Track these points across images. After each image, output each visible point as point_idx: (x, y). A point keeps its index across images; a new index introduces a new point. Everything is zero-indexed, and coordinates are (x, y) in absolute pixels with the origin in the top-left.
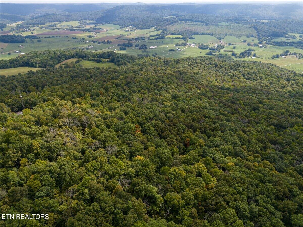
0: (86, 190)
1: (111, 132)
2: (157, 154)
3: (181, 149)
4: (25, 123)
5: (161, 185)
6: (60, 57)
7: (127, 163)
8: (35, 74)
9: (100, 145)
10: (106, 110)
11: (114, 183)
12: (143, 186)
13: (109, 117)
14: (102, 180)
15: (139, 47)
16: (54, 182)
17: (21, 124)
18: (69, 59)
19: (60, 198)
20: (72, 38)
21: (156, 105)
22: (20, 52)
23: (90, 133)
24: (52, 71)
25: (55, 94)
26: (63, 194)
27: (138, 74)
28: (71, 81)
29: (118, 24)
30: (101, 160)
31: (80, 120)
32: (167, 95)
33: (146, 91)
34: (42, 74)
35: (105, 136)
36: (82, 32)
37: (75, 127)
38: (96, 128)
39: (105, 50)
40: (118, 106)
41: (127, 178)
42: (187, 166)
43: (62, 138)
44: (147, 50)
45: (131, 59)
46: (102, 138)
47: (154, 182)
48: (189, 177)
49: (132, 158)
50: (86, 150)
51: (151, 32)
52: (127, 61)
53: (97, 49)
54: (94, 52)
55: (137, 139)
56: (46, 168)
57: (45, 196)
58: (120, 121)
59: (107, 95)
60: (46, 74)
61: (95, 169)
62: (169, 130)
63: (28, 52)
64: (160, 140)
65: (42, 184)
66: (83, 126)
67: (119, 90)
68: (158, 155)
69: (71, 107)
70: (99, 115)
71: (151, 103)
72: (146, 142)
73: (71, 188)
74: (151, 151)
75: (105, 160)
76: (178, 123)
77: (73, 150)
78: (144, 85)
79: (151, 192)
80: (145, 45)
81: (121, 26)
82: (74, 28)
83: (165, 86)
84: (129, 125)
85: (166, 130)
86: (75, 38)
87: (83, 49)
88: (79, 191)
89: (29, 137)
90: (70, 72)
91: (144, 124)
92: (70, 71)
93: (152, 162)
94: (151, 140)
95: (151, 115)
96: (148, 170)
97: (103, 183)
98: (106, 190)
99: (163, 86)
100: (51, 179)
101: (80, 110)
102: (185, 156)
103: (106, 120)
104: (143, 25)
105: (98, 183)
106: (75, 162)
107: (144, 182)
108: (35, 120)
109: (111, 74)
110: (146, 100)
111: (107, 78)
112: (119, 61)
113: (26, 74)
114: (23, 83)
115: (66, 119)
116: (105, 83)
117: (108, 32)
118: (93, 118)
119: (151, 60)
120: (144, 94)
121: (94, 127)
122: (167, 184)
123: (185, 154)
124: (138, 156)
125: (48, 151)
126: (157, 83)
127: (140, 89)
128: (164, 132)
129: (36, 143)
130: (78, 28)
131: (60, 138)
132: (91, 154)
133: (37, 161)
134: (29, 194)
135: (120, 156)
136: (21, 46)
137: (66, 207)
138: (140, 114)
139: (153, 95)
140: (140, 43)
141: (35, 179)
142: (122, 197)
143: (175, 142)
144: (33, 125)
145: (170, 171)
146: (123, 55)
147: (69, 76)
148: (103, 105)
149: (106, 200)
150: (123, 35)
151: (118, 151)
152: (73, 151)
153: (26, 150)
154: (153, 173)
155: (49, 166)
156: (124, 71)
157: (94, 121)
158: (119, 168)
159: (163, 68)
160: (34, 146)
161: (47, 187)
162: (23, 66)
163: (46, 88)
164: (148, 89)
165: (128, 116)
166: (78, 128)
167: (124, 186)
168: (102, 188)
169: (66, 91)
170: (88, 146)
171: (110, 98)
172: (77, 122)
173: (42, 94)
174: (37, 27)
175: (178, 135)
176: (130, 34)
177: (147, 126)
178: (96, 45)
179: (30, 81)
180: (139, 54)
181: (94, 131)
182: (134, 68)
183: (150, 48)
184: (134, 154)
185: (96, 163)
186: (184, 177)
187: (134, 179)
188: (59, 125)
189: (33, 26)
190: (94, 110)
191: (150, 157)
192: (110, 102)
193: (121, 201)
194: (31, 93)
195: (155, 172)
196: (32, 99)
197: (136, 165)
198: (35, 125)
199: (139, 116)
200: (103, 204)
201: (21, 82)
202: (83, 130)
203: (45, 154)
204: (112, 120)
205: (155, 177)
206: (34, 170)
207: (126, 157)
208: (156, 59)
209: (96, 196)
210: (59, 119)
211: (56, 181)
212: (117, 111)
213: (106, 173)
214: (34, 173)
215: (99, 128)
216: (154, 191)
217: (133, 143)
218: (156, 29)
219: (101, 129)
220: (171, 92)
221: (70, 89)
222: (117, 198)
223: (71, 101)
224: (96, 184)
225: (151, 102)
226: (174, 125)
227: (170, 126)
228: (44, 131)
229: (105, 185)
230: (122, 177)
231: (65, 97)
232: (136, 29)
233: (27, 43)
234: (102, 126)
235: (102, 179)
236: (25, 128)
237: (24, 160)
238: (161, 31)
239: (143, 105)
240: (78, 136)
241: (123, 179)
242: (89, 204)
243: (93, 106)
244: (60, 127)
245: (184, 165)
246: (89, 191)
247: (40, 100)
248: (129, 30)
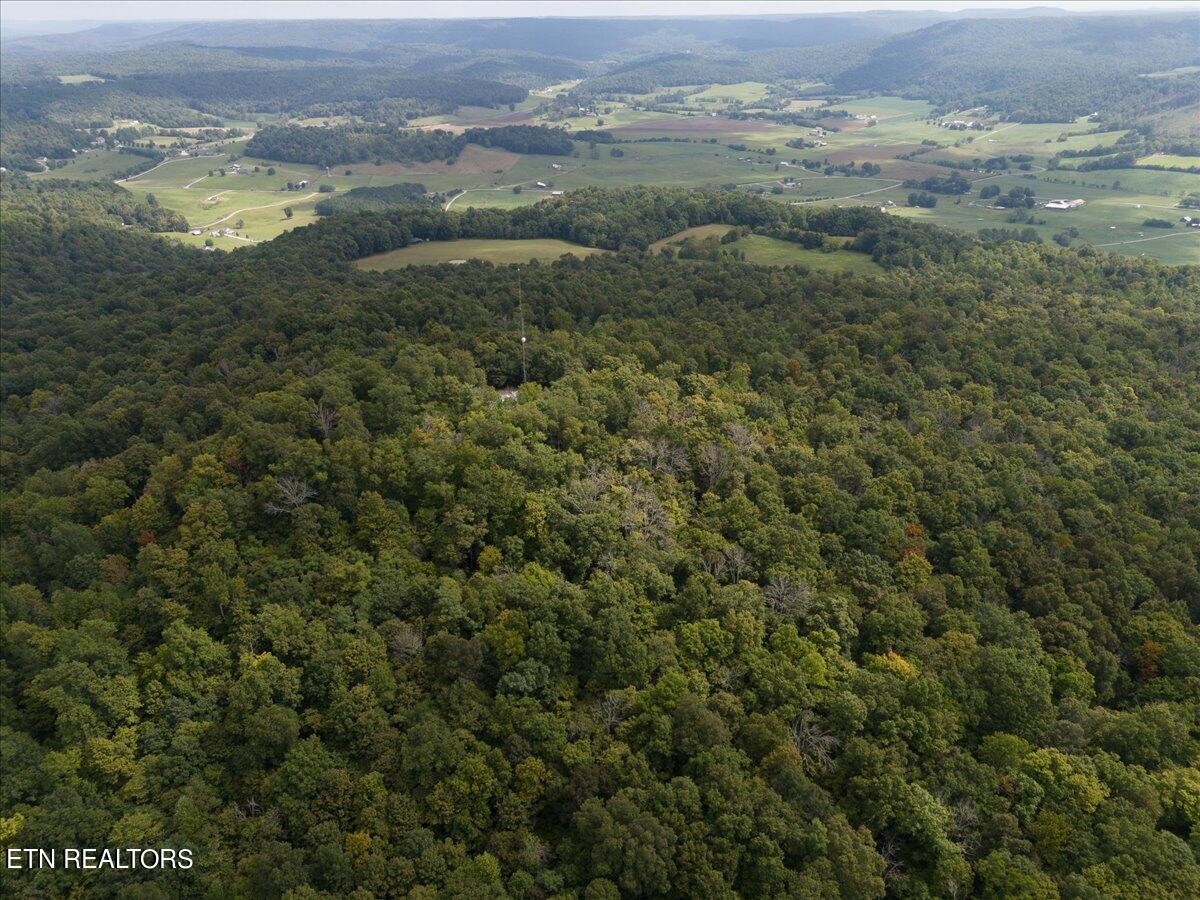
0: (665, 722)
1: (800, 528)
2: (983, 670)
3: (1105, 679)
4: (519, 430)
5: (972, 806)
6: (670, 215)
7: (841, 670)
8: (579, 268)
9: (748, 568)
10: (800, 438)
11: (774, 730)
12: (890, 781)
13: (803, 466)
14: (728, 703)
15: (995, 199)
16: (565, 656)
17: (507, 430)
18: (704, 224)
19: (573, 718)
20: (731, 147)
21: (1025, 458)
22: (550, 186)
23: (721, 514)
24: (635, 264)
25: (628, 345)
26: (585, 707)
27: (968, 313)
28: (691, 307)
29: (925, 98)
30: (739, 626)
31: (695, 455)
32: (1088, 422)
33: (989, 390)
34: (603, 270)
35: (772, 535)
36: (772, 125)
37: (670, 479)
38: (745, 499)
39: (845, 202)
40: (850, 431)
41: (828, 728)
42: (1121, 764)
43: (621, 507)
44: (1030, 213)
45: (947, 246)
46: (761, 541)
47: (942, 782)
48: (1118, 815)
49: (866, 654)
50: (691, 573)
51: (1070, 135)
52: (928, 252)
53: (815, 194)
54: (801, 204)
55: (902, 582)
56: (549, 598)
57: (530, 695)
58: (845, 493)
59: (815, 379)
60: (613, 272)
61: (713, 653)
62: (1065, 582)
63: (571, 191)
64: (1009, 616)
65: (527, 649)
66: (700, 480)
67: (868, 365)
68: (984, 675)
69: (671, 404)
70: (769, 450)
71: (998, 446)
72: (942, 605)
73: (615, 695)
74: (954, 650)
75: (755, 629)
76: (1117, 557)
77: (648, 561)
78: (983, 361)
79: (921, 821)
80: (1028, 193)
81: (935, 107)
82: (745, 108)
83: (1086, 382)
84: (878, 517)
85: (1049, 580)
86: (742, 149)
87: (761, 191)
88: (641, 716)
89: (520, 480)
90: (695, 273)
91: (948, 526)
92: (697, 270)
93: (953, 696)
94: (966, 603)
95: (989, 496)
96: (925, 722)
97: (730, 716)
98: (738, 747)
99: (1074, 379)
100: (559, 641)
101: (702, 420)
102: (1118, 715)
103: (789, 478)
104: (1035, 105)
105: (712, 707)
106: (648, 608)
107: (897, 769)
108: (549, 426)
109: (848, 298)
110: (978, 429)
111: (831, 314)
112: (892, 250)
113: (554, 264)
114: (537, 295)
115: (646, 443)
116: (816, 331)
117: (877, 128)
118: (742, 458)
119: (1042, 259)
120: (975, 400)
121: (739, 494)
122: (1002, 810)
123: (1120, 709)
124: (892, 654)
125: (567, 542)
126: (1047, 360)
127: (959, 376)
128: (1037, 582)
129: (538, 504)
130: (761, 110)
131: (614, 507)
132: (709, 592)
133: (527, 566)
134: (482, 670)
135: (815, 633)
136: (556, 166)
137: (584, 756)
138: (939, 481)
139: (1017, 412)
140: (1008, 181)
141: (511, 625)
142: (793, 795)
143: (1085, 643)
144: (540, 441)
145: (1031, 762)
146: (915, 226)
147: (689, 287)
148: (789, 417)
149: (729, 783)
150: (934, 144)
151: (812, 612)
152: (647, 565)
153: (504, 521)
154: (944, 742)
155: (561, 596)
156: (909, 290)
157: (742, 469)
158: (802, 679)
159: (1097, 299)
160: (527, 513)
161: (540, 663)
162: (551, 236)
163: (604, 321)
164: (1001, 383)
165: (882, 481)
166: (681, 486)
167: (809, 753)
168: (724, 732)
169: (669, 344)
170: (701, 560)
171: (823, 395)
172: (683, 463)
173: (589, 342)
174: (621, 100)
175: (1105, 612)
176: (970, 139)
177: (960, 537)
178: (818, 178)
179: (561, 289)
180: (990, 226)
181: (734, 510)
182: (954, 283)
183: (1050, 205)
184: (877, 642)
185: (718, 630)
186: (1093, 809)
187: (855, 739)
188: (619, 461)
189: (609, 99)
190: (751, 429)
191: (944, 672)
192: (818, 410)
193: (787, 808)
194: (556, 333)
195: (956, 743)
196: (553, 354)
197: (876, 687)
198: (545, 442)
199: (931, 491)
200: (713, 794)
201: (533, 288)
202: (698, 496)
203: (557, 550)
204: (814, 481)
205: (949, 762)
206: (514, 593)
207: (839, 644)
208: (1069, 254)
209: (695, 755)
210: (626, 438)
211: (573, 652)
212: (843, 449)
213: (748, 680)
214: (511, 604)
215: (756, 502)
216: (936, 820)
217: (880, 594)
218: (1096, 125)
219: (762, 508)
220: (1112, 414)
221: (684, 338)
222: (771, 793)
223: (679, 381)
224: (705, 711)
225: (1000, 439)
226: (1093, 565)
227: (1071, 562)
228: (568, 470)
229: (737, 726)
230: (809, 717)
231: (659, 362)
232: (1002, 120)
233: (576, 156)
234: (769, 495)
235: (729, 700)
236: (515, 447)
237: (490, 553)
238: (1120, 134)
239: (961, 447)
240: (676, 515)
241: (811, 724)
242: (664, 776)
243: (752, 412)
244: (622, 467)
245: (1106, 755)
246: (675, 726)
247: (578, 362)
248: (970, 124)
